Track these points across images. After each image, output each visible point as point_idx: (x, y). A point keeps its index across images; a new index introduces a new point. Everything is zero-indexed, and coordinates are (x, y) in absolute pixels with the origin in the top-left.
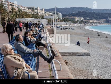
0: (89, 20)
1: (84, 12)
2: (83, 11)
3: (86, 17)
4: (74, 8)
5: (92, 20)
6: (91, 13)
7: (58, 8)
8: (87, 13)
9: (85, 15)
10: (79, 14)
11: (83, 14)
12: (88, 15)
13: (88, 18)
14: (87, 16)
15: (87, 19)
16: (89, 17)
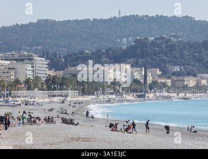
0: (181, 78)
1: (159, 42)
2: (157, 39)
3: (169, 62)
4: (125, 18)
5: (195, 76)
6: (191, 46)
7: (54, 22)
8: (173, 46)
9: (166, 54)
10: (139, 52)
11: (157, 49)
12: (178, 55)
13: (177, 69)
14: (175, 57)
15: (174, 74)
16: (183, 65)
